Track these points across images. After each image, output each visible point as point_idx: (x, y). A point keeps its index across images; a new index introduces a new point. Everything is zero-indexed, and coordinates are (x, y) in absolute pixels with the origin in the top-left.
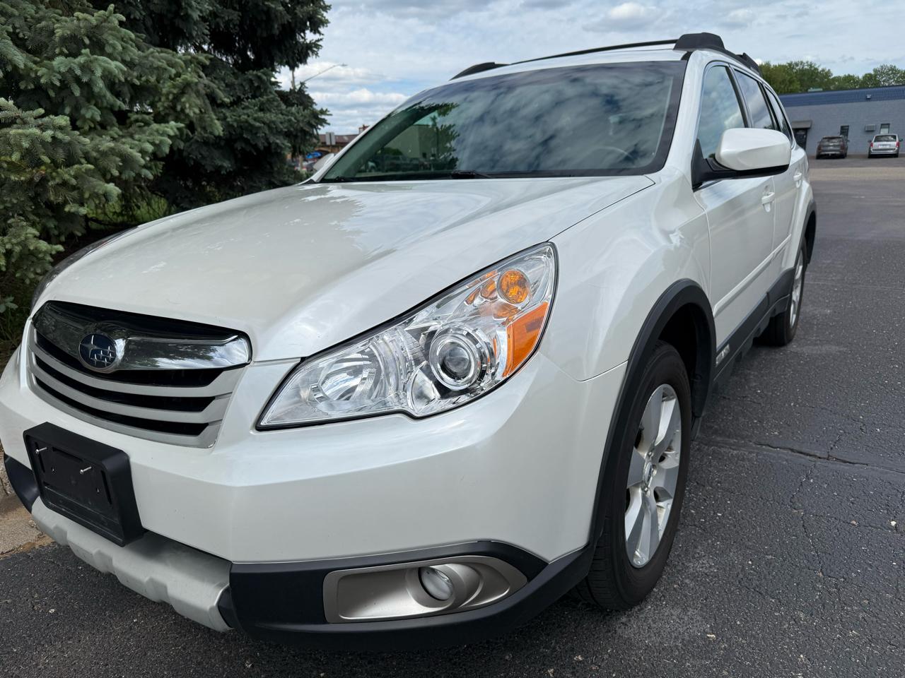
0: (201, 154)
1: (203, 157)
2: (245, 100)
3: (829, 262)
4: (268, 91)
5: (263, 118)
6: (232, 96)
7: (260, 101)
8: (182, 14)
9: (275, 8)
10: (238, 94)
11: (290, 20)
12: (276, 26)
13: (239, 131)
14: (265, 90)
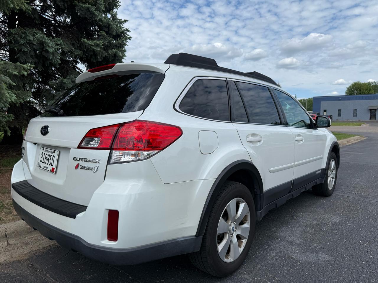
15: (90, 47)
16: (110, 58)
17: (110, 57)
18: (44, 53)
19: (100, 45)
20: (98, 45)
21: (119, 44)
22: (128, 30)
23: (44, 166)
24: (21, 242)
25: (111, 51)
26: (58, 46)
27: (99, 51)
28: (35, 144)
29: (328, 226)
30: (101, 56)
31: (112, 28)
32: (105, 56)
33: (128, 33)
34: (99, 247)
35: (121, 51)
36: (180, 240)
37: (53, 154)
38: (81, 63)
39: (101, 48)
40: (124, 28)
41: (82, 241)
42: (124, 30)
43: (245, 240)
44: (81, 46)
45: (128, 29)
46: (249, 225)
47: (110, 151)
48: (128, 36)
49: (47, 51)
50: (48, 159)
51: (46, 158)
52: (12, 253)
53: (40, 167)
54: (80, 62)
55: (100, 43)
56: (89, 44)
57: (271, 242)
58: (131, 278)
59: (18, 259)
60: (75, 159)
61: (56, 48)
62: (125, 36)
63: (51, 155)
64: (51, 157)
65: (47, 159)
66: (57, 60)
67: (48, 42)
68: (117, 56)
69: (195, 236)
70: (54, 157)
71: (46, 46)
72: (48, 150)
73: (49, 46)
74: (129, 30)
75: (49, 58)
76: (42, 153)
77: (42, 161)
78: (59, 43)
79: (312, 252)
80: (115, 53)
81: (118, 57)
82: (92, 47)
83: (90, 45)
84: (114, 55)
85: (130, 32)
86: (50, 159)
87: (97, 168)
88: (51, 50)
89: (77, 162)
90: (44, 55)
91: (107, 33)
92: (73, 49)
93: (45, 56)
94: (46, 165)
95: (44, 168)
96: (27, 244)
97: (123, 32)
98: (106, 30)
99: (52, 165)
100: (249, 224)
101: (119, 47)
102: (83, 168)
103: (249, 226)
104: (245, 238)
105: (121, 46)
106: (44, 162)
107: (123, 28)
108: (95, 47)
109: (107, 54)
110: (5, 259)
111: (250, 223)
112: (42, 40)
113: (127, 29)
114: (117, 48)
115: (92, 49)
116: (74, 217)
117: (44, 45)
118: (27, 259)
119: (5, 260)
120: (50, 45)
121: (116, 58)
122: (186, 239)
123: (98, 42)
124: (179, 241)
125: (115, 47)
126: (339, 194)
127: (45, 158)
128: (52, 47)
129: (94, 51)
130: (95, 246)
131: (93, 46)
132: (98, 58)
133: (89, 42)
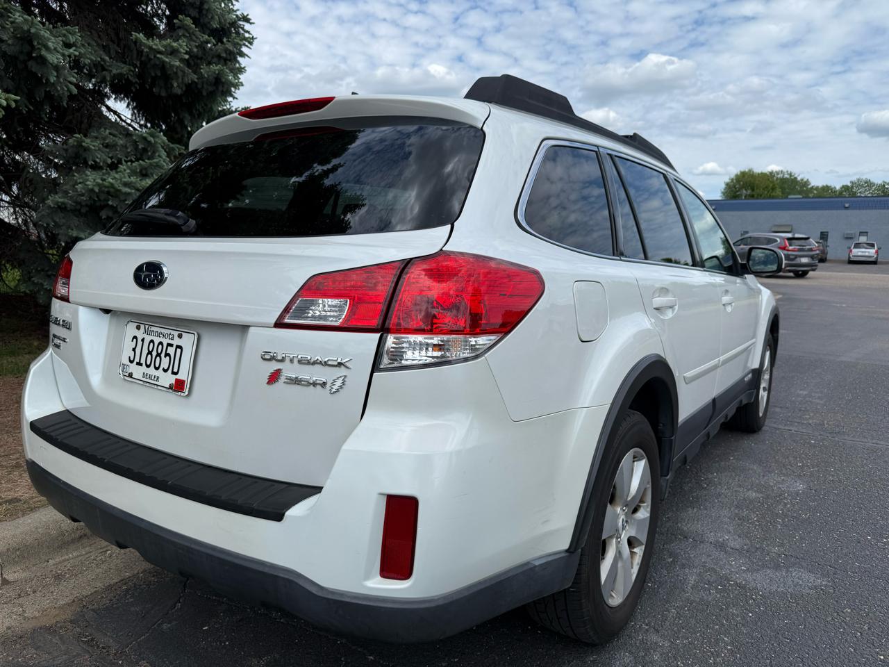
0: (55, 222)
1: (57, 225)
2: (124, 162)
3: (805, 393)
4: (157, 154)
5: (135, 183)
6: (111, 158)
7: (140, 165)
8: (34, 55)
9: (169, 63)
10: (119, 156)
11: (196, 80)
12: (175, 85)
13: (103, 197)
14: (154, 152)
15: (155, 56)
16: (203, 87)
17: (205, 86)
18: (33, 66)
19: (180, 52)
20: (174, 52)
21: (226, 52)
22: (247, 20)
23: (145, 375)
24: (39, 574)
25: (207, 70)
26: (70, 48)
27: (177, 67)
28: (107, 311)
29: (786, 504)
30: (180, 80)
31: (208, 10)
32: (190, 82)
33: (247, 26)
34: (357, 596)
35: (232, 70)
36: (537, 563)
37: (176, 342)
38: (115, 99)
39: (182, 60)
40: (238, 13)
41: (301, 583)
42: (237, 16)
43: (640, 548)
44: (126, 51)
45: (248, 17)
46: (647, 511)
47: (378, 335)
48: (247, 35)
49: (42, 61)
50: (159, 355)
51: (150, 353)
52: (21, 605)
53: (130, 375)
54: (114, 96)
55: (181, 46)
56: (150, 48)
57: (674, 546)
58: (371, 657)
59: (46, 622)
60: (268, 358)
61: (66, 53)
62: (238, 33)
63: (171, 345)
64: (171, 351)
65: (154, 353)
66: (67, 86)
67: (46, 35)
68: (223, 83)
69: (567, 551)
70: (179, 350)
71: (40, 46)
72: (153, 328)
73: (48, 49)
74: (250, 19)
75: (47, 80)
76: (135, 337)
77: (137, 360)
78: (72, 39)
79: (777, 567)
80: (218, 74)
81: (226, 86)
82: (158, 56)
83: (155, 49)
84: (214, 81)
85: (253, 23)
86: (167, 355)
87: (340, 381)
88: (53, 58)
89: (274, 366)
90: (33, 70)
91: (196, 21)
92: (107, 58)
93: (35, 74)
94: (151, 371)
95: (144, 379)
96: (58, 578)
97: (234, 24)
98: (194, 13)
99: (175, 370)
100: (649, 509)
101: (226, 60)
102: (297, 381)
103: (648, 515)
104: (640, 544)
105: (230, 58)
106: (143, 361)
107: (236, 11)
108: (167, 57)
109: (196, 76)
110: (7, 624)
111: (650, 507)
112: (29, 30)
113: (245, 15)
114: (222, 61)
115: (158, 63)
116: (278, 517)
117: (35, 43)
118: (71, 622)
119: (9, 628)
120: (50, 44)
121: (220, 88)
122: (550, 559)
123: (175, 44)
124: (536, 566)
125: (215, 60)
126: (775, 426)
127: (145, 352)
128: (55, 49)
129: (163, 66)
130: (342, 594)
131: (160, 53)
132: (173, 86)
133: (150, 43)
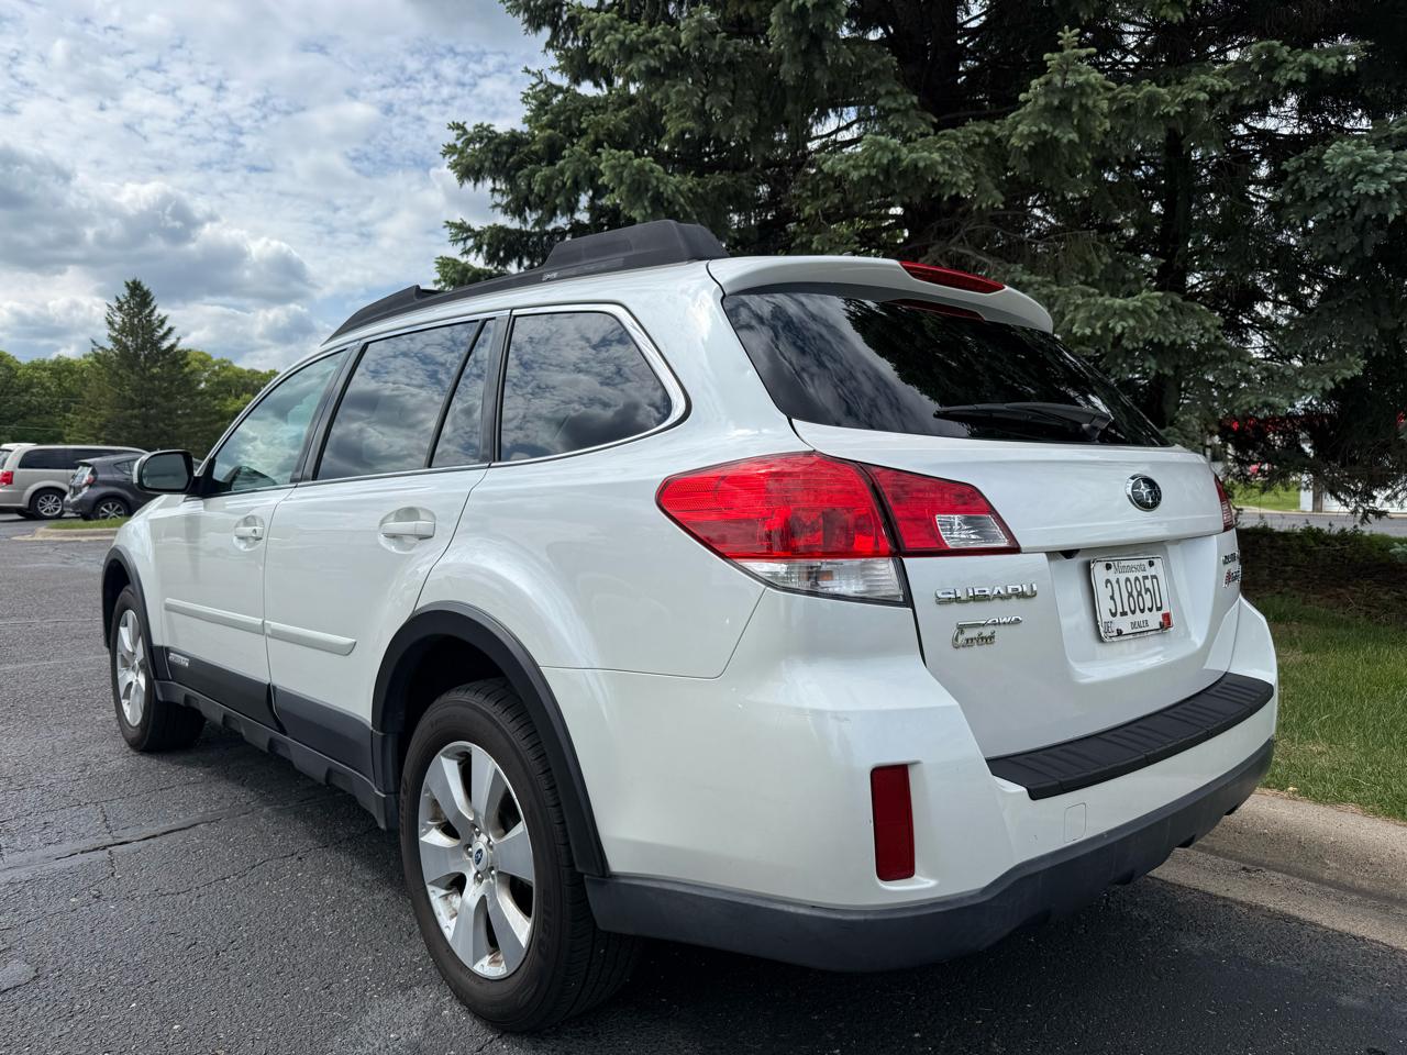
23: (1133, 625)
37: (1151, 571)
50: (1140, 594)
51: (1130, 595)
53: (1120, 633)
63: (1145, 578)
64: (1148, 583)
65: (1135, 594)
70: (1155, 580)
72: (1123, 563)
76: (1108, 581)
77: (1120, 610)
86: (1147, 590)
94: (1139, 617)
95: (1135, 631)
99: (1159, 605)
106: (1127, 609)
127: (1125, 595)
